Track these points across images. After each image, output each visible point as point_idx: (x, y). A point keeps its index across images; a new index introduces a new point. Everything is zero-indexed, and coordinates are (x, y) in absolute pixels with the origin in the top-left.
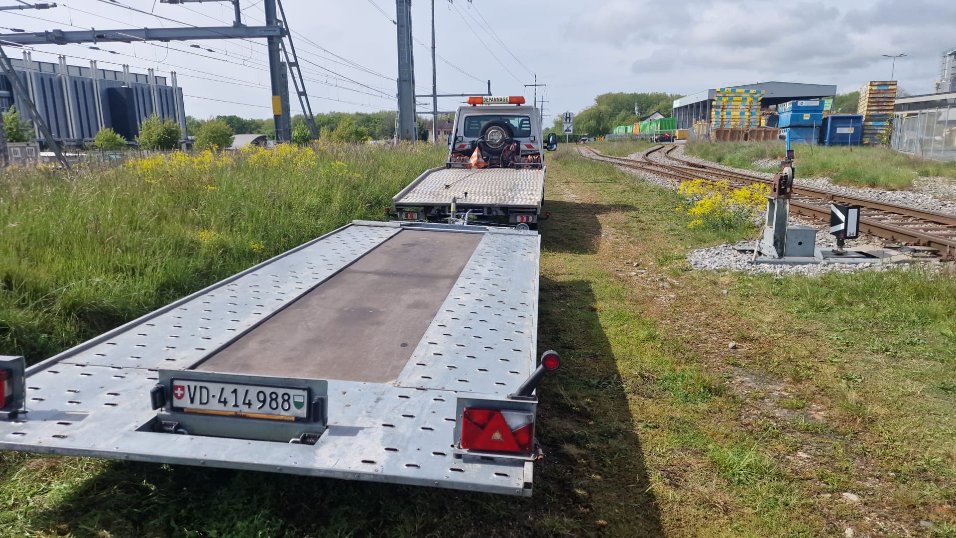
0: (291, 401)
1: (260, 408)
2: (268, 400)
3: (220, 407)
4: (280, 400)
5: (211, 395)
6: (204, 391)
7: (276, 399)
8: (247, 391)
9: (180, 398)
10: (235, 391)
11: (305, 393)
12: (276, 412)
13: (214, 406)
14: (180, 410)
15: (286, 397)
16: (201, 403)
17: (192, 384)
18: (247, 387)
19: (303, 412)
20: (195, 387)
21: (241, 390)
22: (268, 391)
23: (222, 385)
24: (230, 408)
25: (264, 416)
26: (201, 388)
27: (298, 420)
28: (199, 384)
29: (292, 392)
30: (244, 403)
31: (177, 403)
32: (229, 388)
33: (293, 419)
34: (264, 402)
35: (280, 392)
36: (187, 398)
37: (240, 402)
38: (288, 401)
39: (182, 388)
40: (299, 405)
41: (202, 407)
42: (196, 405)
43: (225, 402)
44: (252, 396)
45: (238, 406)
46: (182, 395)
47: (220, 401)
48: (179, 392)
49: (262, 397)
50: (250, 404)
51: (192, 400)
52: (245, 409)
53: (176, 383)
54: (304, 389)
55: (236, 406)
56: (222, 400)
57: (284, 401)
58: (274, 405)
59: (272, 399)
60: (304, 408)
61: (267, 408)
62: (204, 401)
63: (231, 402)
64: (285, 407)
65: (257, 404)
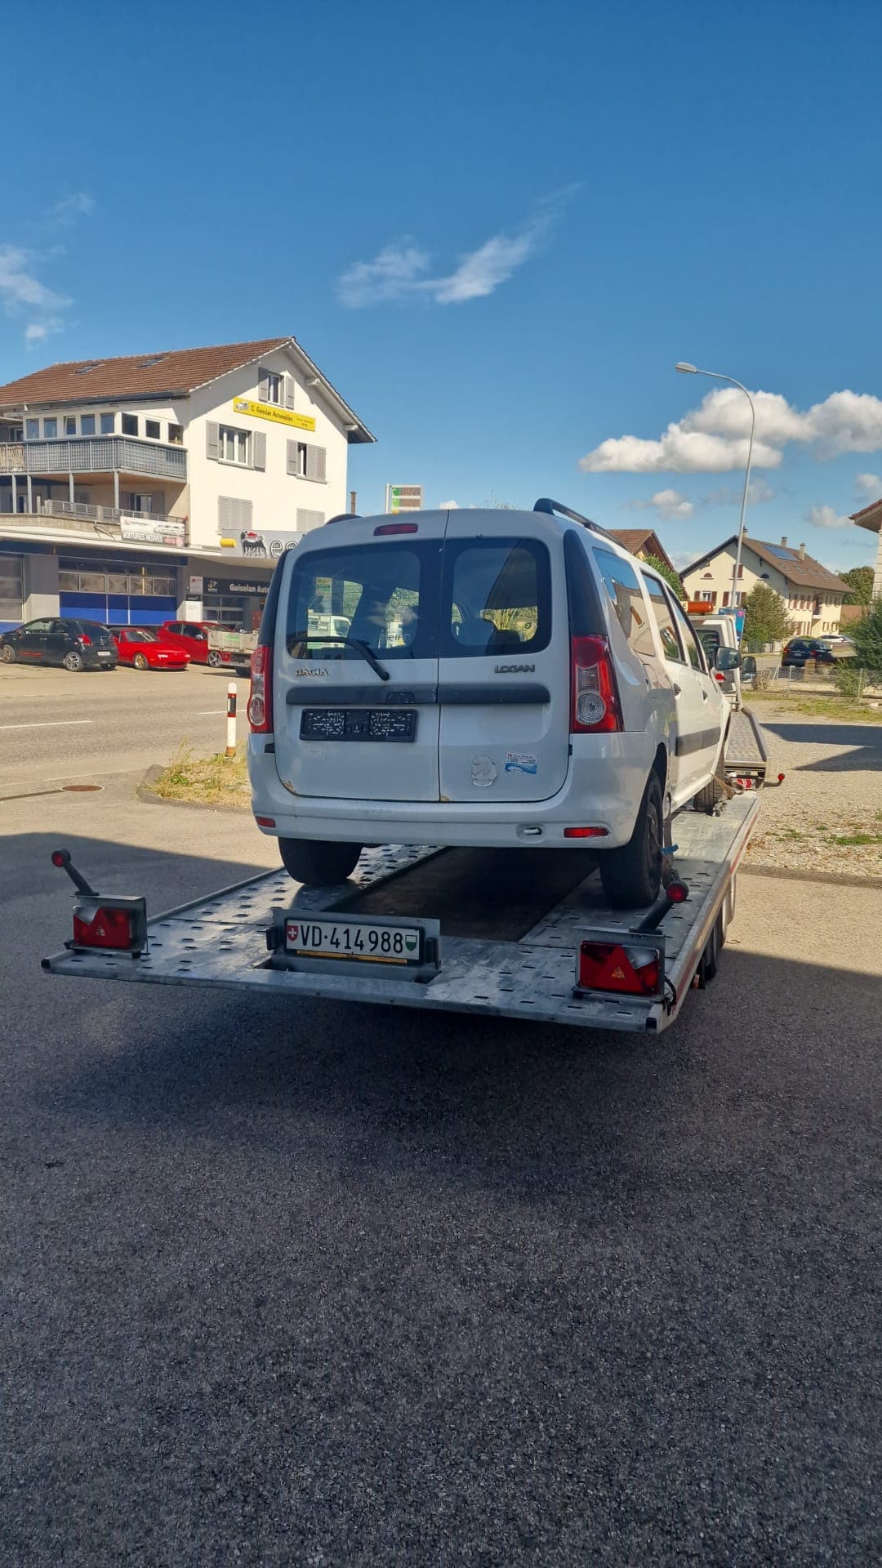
0: (403, 942)
1: (372, 950)
2: (380, 940)
3: (332, 949)
4: (392, 941)
5: (323, 936)
6: (317, 931)
7: (388, 940)
8: (359, 931)
9: (293, 939)
10: (347, 932)
11: (417, 933)
12: (389, 954)
13: (326, 947)
14: (293, 952)
15: (398, 938)
16: (314, 945)
17: (305, 924)
18: (360, 927)
19: (415, 954)
20: (308, 927)
21: (353, 930)
22: (380, 931)
23: (334, 925)
24: (342, 949)
25: (376, 959)
26: (314, 928)
27: (411, 963)
28: (312, 924)
29: (404, 932)
30: (356, 945)
31: (291, 945)
32: (341, 928)
33: (405, 961)
34: (376, 943)
35: (393, 931)
36: (300, 939)
37: (352, 944)
38: (400, 942)
39: (296, 928)
40: (411, 946)
41: (315, 949)
42: (309, 946)
43: (337, 944)
44: (364, 937)
45: (350, 948)
46: (296, 936)
47: (332, 943)
48: (292, 933)
49: (373, 938)
50: (361, 946)
51: (305, 942)
52: (356, 950)
53: (290, 923)
54: (416, 928)
55: (348, 947)
56: (334, 941)
57: (396, 941)
58: (386, 946)
59: (384, 940)
60: (417, 950)
61: (378, 950)
62: (317, 942)
63: (343, 944)
64: (398, 947)
65: (368, 946)
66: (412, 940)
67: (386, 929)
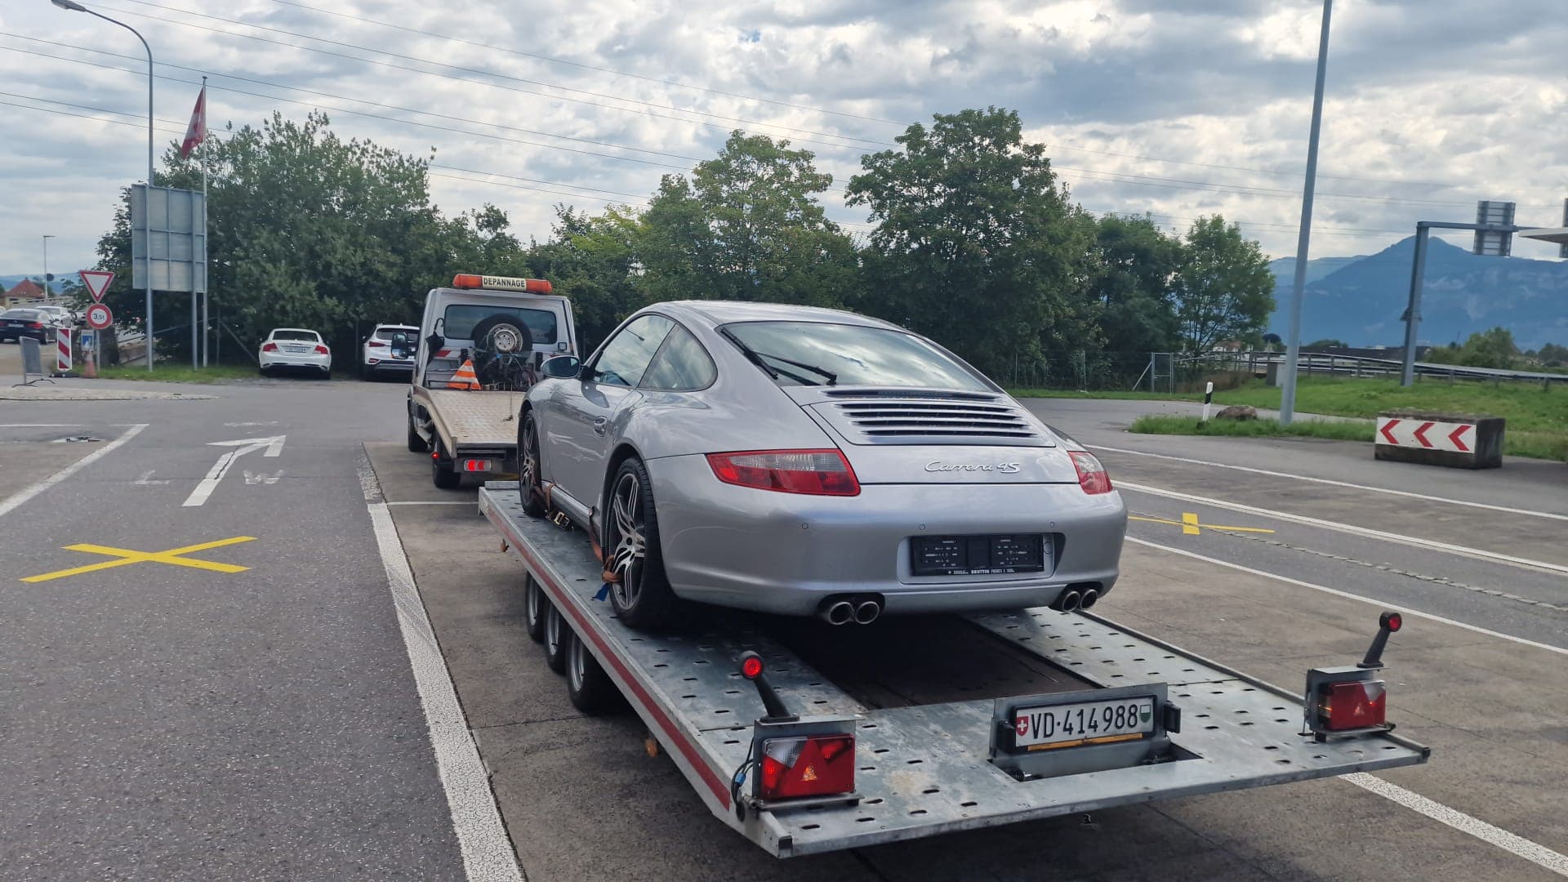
0: (1138, 714)
1: (1107, 729)
2: (1115, 716)
3: (1065, 736)
4: (1126, 715)
5: (1056, 722)
6: (1049, 718)
7: (1122, 715)
8: (1093, 710)
9: (1022, 734)
10: (1081, 713)
11: (1149, 702)
12: (1122, 731)
13: (1059, 736)
14: (1024, 750)
15: (1133, 710)
16: (1046, 736)
17: (1036, 712)
18: (1094, 705)
19: (1148, 726)
20: (1039, 715)
21: (1087, 709)
22: (1114, 705)
23: (1068, 708)
24: (1075, 735)
25: (1108, 739)
26: (1046, 715)
27: (1146, 736)
28: (1043, 711)
29: (1139, 703)
30: (1090, 727)
31: (1020, 741)
32: (1075, 710)
33: (1141, 736)
34: (1110, 721)
35: (1127, 704)
36: (1030, 731)
37: (1085, 728)
38: (1134, 714)
39: (1026, 719)
40: (1145, 717)
41: (1047, 740)
42: (1041, 739)
43: (1070, 730)
44: (1098, 717)
46: (1026, 729)
47: (1065, 730)
48: (1022, 726)
49: (1107, 715)
50: (1095, 727)
51: (1036, 735)
52: (1089, 733)
54: (1149, 697)
55: (1082, 731)
56: (1068, 727)
57: (1131, 714)
58: (1120, 722)
59: (1118, 716)
60: (1151, 721)
61: (1112, 728)
62: (1048, 733)
63: (1076, 728)
64: (1132, 722)
65: (1102, 725)
66: (1146, 710)
67: (1121, 703)
